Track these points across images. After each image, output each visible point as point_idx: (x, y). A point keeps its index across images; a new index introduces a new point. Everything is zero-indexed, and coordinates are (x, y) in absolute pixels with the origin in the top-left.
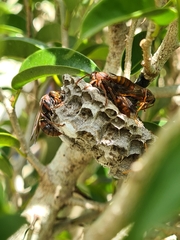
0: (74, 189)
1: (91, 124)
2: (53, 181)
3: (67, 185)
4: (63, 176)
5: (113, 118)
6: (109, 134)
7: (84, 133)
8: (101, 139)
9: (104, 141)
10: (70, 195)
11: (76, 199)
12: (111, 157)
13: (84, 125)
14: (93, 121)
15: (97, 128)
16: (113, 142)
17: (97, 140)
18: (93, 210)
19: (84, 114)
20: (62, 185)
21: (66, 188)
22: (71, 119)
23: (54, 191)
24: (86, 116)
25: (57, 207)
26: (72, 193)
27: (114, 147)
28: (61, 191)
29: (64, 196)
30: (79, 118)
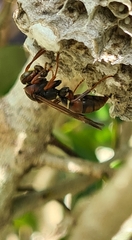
0: (48, 139)
1: (85, 28)
2: (14, 125)
3: (37, 131)
4: (31, 116)
5: (122, 17)
6: (115, 45)
7: (72, 42)
8: (100, 52)
9: (106, 57)
10: (42, 148)
11: (52, 154)
12: (118, 84)
13: (72, 30)
14: (87, 22)
15: (94, 34)
16: (121, 59)
17: (94, 54)
18: (80, 175)
19: (71, 11)
20: (27, 131)
22: (49, 18)
23: (13, 143)
24: (75, 14)
25: (19, 170)
26: (45, 145)
27: (123, 68)
28: (25, 142)
29: (31, 150)
30: (64, 16)
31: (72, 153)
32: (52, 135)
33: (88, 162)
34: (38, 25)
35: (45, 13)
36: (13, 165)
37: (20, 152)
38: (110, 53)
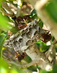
0: (43, 54)
1: (25, 40)
2: (39, 60)
3: (41, 56)
4: (38, 56)
5: (25, 32)
6: (30, 35)
7: (27, 43)
9: (32, 37)
10: (45, 56)
11: (47, 54)
12: (38, 36)
13: (24, 42)
14: (24, 39)
15: (26, 38)
16: (33, 34)
17: (31, 39)
18: (52, 49)
19: (20, 42)
20: (41, 58)
21: (42, 56)
22: (21, 46)
23: (42, 61)
24: (21, 41)
25: (48, 61)
26: (44, 55)
27: (35, 34)
28: (43, 59)
29: (44, 58)
30: (21, 43)
31: (47, 50)
32: (43, 53)
33: (50, 47)
34: (22, 49)
35: (19, 47)
36: (47, 62)
37: (44, 60)
38: (31, 36)
